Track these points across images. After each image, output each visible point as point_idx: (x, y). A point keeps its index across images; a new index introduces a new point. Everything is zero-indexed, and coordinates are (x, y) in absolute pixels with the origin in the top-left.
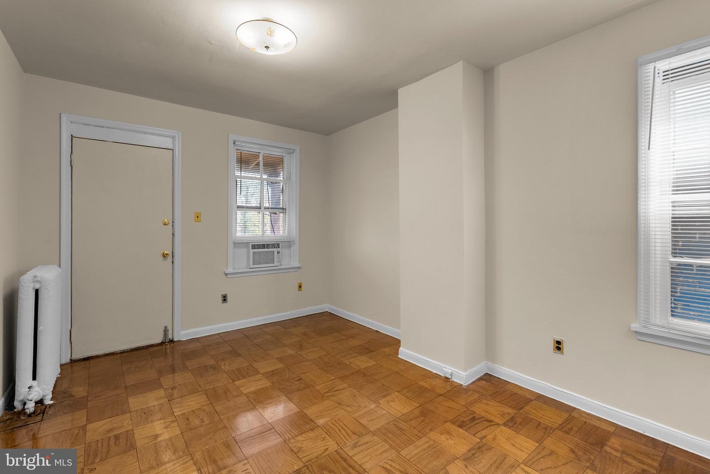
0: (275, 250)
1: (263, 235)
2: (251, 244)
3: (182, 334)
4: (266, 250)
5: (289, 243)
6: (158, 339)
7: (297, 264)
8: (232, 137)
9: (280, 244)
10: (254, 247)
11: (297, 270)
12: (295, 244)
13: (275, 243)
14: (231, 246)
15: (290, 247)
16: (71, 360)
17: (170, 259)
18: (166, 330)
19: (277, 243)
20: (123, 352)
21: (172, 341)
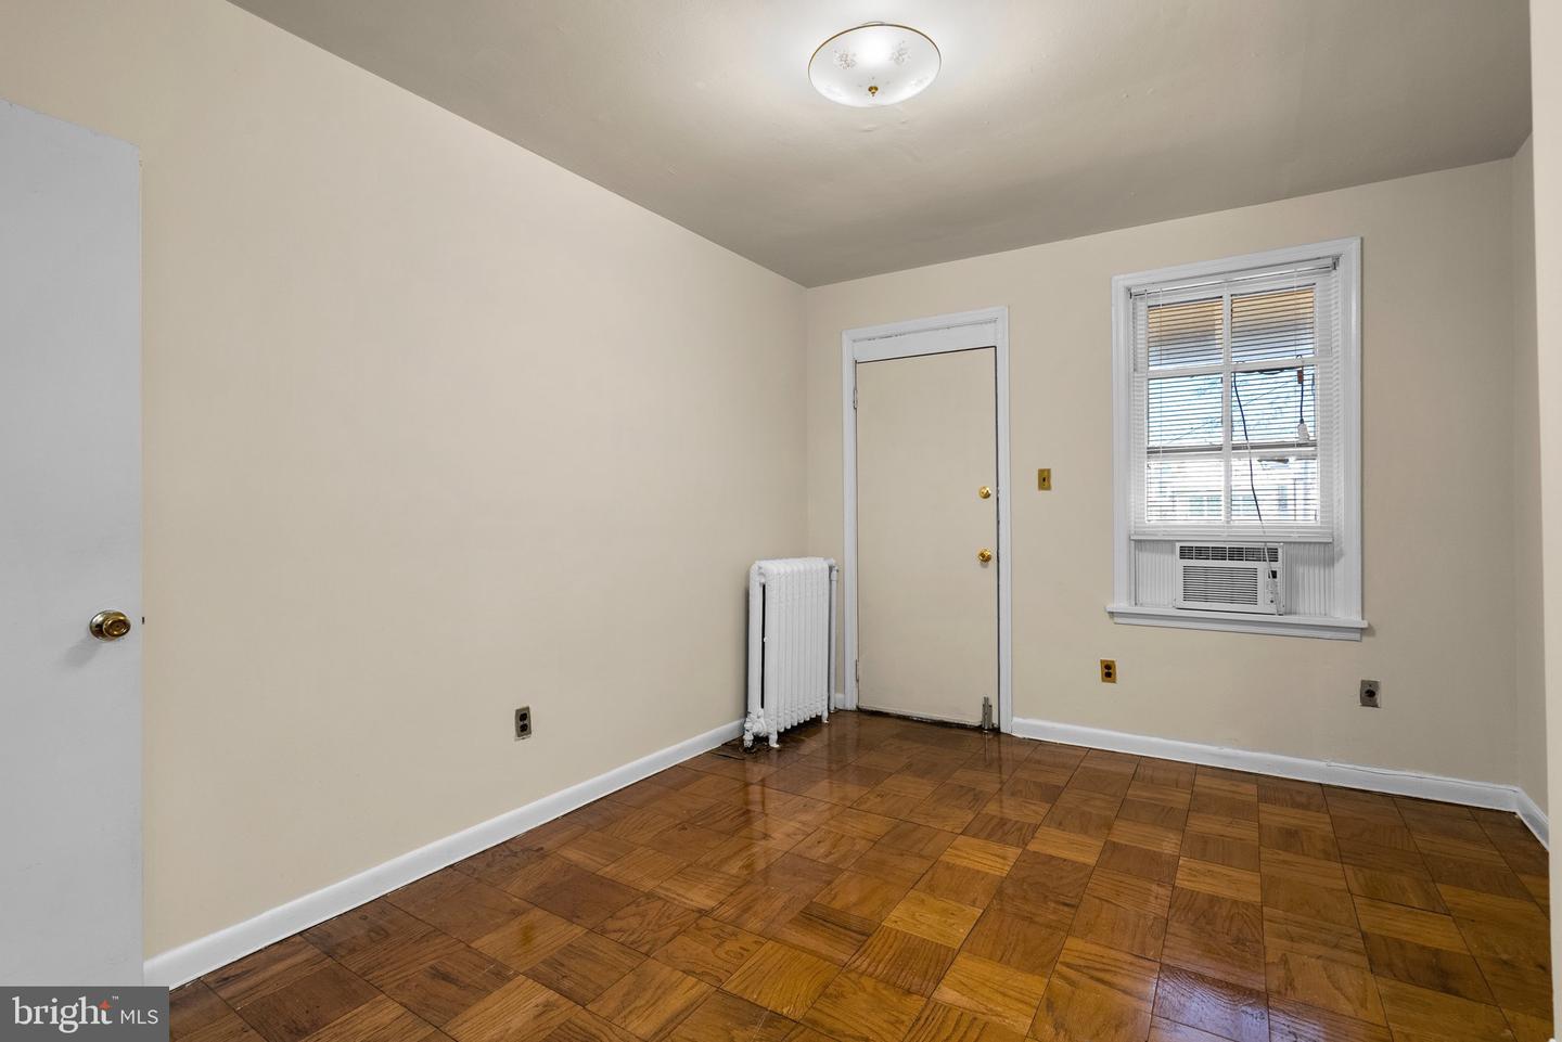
0: (1262, 568)
1: (1228, 522)
2: (1178, 545)
3: (1018, 724)
4: (1227, 563)
5: (1323, 551)
6: (974, 718)
7: (1355, 620)
8: (1121, 282)
9: (1280, 551)
10: (1186, 553)
11: (1357, 636)
12: (1341, 554)
13: (1261, 545)
14: (1121, 547)
15: (1330, 562)
16: (857, 707)
17: (993, 563)
18: (987, 707)
19: (1270, 545)
20: (921, 721)
21: (996, 731)
